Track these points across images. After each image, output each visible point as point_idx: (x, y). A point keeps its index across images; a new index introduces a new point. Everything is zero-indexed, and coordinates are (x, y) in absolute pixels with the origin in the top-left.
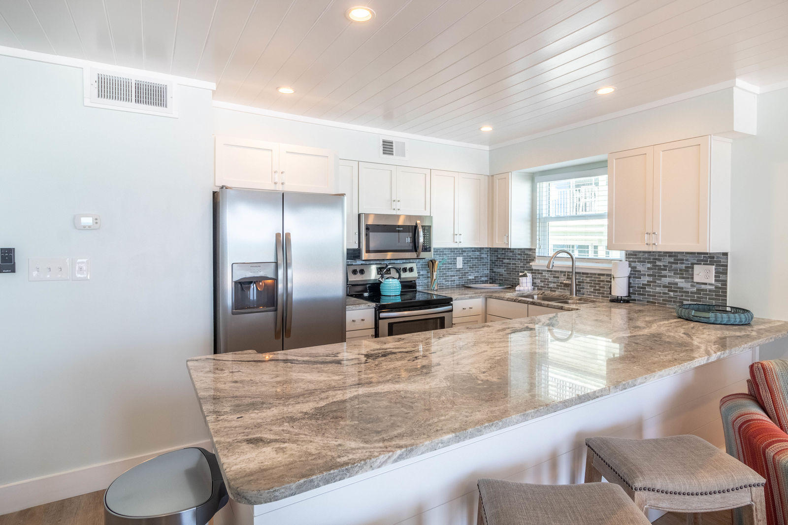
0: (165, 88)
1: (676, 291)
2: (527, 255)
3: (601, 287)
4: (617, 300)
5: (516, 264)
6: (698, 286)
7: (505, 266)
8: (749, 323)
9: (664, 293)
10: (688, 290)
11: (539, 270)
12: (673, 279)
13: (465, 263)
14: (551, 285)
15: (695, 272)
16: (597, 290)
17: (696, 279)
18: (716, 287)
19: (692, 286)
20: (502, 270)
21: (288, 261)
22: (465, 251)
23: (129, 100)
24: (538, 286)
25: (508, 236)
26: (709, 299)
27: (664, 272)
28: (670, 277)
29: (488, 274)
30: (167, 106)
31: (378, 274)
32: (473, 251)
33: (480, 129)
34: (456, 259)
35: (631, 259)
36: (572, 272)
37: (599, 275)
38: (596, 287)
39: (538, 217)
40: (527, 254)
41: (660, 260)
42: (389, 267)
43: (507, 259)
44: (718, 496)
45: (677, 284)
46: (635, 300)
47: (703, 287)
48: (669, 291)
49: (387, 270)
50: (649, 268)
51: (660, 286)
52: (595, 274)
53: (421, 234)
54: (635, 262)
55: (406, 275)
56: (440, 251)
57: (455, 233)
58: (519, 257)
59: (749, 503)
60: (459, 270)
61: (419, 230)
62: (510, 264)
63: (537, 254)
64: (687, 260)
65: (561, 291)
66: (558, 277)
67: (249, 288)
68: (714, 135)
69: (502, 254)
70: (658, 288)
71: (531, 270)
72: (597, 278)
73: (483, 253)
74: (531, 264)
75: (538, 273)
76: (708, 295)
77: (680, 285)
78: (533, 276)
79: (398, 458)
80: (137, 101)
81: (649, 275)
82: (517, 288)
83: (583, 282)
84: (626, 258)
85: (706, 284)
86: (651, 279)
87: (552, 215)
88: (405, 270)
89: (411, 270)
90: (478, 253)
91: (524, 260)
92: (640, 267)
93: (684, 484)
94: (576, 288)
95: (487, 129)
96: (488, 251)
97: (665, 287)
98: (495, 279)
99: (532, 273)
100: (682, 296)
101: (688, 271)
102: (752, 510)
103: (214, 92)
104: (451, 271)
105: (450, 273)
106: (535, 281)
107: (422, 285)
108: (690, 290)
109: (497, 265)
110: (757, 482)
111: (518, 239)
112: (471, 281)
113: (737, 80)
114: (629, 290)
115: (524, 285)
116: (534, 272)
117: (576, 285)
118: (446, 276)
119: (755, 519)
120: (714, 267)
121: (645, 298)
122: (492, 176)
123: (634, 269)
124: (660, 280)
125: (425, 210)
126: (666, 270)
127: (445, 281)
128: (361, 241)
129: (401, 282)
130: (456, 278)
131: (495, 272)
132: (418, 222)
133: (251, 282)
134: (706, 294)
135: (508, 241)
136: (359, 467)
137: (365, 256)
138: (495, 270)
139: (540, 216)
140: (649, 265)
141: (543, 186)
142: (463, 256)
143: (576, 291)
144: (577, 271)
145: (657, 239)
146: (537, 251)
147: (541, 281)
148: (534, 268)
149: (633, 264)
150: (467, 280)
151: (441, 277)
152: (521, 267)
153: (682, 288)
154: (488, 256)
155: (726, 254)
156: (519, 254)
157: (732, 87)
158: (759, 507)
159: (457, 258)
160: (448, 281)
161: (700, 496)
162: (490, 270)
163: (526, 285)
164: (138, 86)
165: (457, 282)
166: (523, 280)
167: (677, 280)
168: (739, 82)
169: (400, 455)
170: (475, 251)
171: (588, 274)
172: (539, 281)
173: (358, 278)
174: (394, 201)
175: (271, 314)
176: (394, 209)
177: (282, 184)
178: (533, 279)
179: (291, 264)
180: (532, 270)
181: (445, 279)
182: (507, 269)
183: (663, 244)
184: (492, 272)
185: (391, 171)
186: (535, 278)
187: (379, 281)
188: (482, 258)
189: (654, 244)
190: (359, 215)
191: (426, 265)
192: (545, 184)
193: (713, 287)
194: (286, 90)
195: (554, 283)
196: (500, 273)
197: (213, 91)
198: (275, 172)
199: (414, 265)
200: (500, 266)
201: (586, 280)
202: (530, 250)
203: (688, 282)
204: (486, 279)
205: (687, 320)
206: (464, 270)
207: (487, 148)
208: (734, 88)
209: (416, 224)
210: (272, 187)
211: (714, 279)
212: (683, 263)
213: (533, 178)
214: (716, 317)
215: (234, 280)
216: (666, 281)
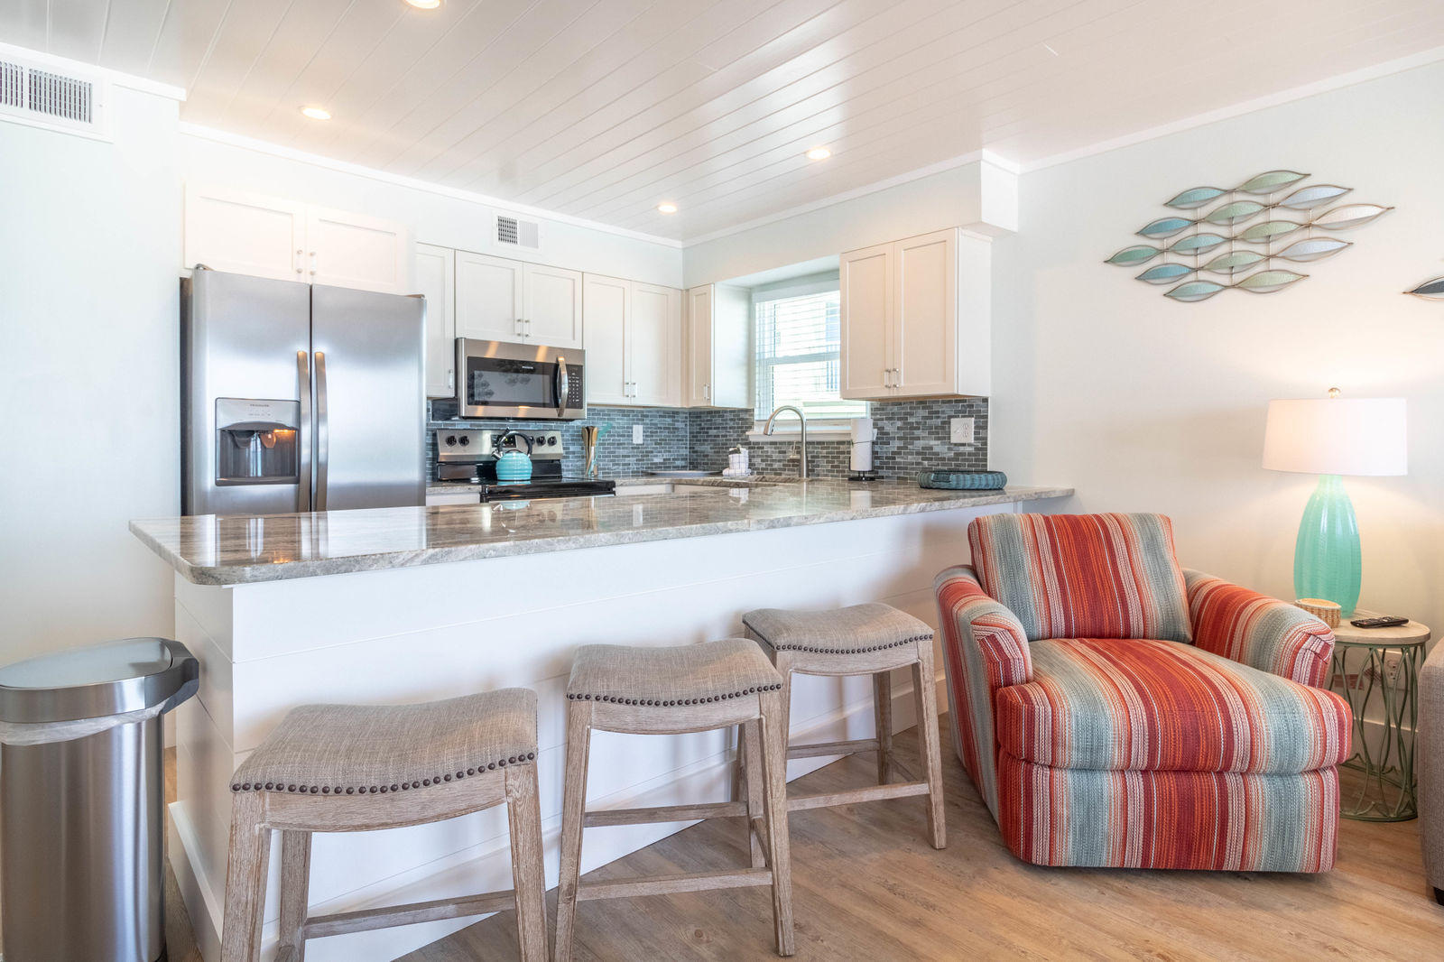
0: (87, 90)
1: (931, 459)
2: (740, 419)
3: (841, 462)
4: (857, 479)
5: (727, 436)
6: (956, 448)
7: (711, 440)
8: (1000, 489)
9: (918, 464)
10: (945, 456)
11: (758, 443)
12: (927, 442)
13: (647, 436)
14: (776, 465)
15: (953, 429)
16: (837, 466)
17: (954, 440)
18: (977, 449)
19: (949, 449)
20: (707, 448)
21: (320, 411)
22: (647, 416)
23: (17, 102)
24: (758, 469)
25: (709, 388)
26: (969, 466)
27: (917, 433)
28: (924, 438)
29: (686, 455)
30: (93, 120)
31: (493, 446)
32: (660, 416)
33: (657, 207)
34: (632, 428)
35: (878, 416)
36: (802, 442)
37: (839, 443)
38: (834, 462)
39: (757, 358)
40: (742, 419)
41: (911, 414)
42: (511, 432)
43: (715, 429)
44: (878, 653)
45: (931, 448)
46: (883, 477)
47: (962, 449)
48: (923, 459)
49: (509, 438)
50: (898, 428)
51: (912, 454)
52: (833, 443)
53: (565, 379)
54: (882, 420)
55: (545, 450)
56: (600, 411)
57: (626, 381)
58: (731, 424)
59: (915, 661)
60: (637, 447)
61: (562, 373)
62: (718, 436)
63: (756, 418)
64: (943, 412)
65: (790, 473)
66: (785, 452)
67: (248, 444)
68: (964, 227)
69: (708, 420)
70: (909, 457)
71: (747, 444)
72: (836, 448)
73: (678, 421)
74: (747, 433)
75: (758, 448)
76: (967, 460)
77: (936, 449)
78: (749, 453)
79: (430, 558)
80: (33, 106)
81: (899, 438)
82: (725, 472)
83: (818, 457)
84: (872, 414)
85: (964, 445)
86: (901, 444)
87: (780, 355)
88: (541, 442)
89: (552, 442)
90: (669, 420)
91: (738, 428)
92: (890, 428)
93: (838, 640)
94: (808, 466)
95: (668, 208)
96: (686, 418)
97: (918, 453)
98: (698, 463)
99: (749, 448)
100: (938, 465)
101: (943, 428)
102: (919, 670)
103: (183, 106)
104: (623, 448)
105: (622, 452)
106: (754, 460)
107: (571, 470)
108: (946, 456)
109: (700, 440)
110: (924, 634)
111: (726, 392)
112: (657, 466)
113: (984, 150)
114: (873, 462)
115: (736, 466)
116: (751, 446)
117: (808, 462)
118: (615, 456)
119: (922, 680)
120: (973, 419)
121: (896, 473)
122: (688, 290)
123: (881, 431)
124: (913, 444)
125: (574, 339)
126: (919, 429)
127: (614, 465)
128: (459, 385)
129: (534, 462)
130: (632, 460)
131: (696, 452)
132: (561, 359)
133: (251, 433)
134: (965, 460)
135: (710, 395)
136: (374, 560)
137: (465, 409)
138: (696, 449)
139: (760, 356)
140: (899, 424)
141: (764, 308)
142: (644, 424)
143: (808, 470)
144: (809, 439)
145: (898, 378)
146: (756, 412)
147: (762, 460)
148: (752, 439)
149: (880, 424)
150: (652, 464)
151: (606, 457)
152: (734, 440)
153: (938, 454)
154: (686, 425)
155: (985, 400)
156: (731, 420)
157: (980, 161)
158: (926, 665)
159: (634, 426)
160: (618, 464)
161: (856, 654)
162: (690, 448)
163: (738, 465)
164: (35, 80)
165: (633, 467)
166: (734, 458)
167: (932, 443)
168: (988, 154)
169: (433, 555)
170: (665, 417)
171: (823, 443)
172: (759, 460)
173: (457, 451)
174: (519, 321)
175: (290, 487)
176: (519, 335)
177: (312, 274)
178: (751, 457)
179: (325, 415)
180: (750, 443)
181: (611, 461)
182: (715, 444)
183: (908, 386)
184: (693, 452)
185: (514, 270)
186: (754, 457)
187: (494, 456)
188: (676, 428)
189: (895, 386)
190: (456, 341)
191: (578, 436)
192: (768, 305)
193: (971, 449)
194: (317, 113)
195: (780, 461)
196: (703, 452)
197: (181, 102)
198: (298, 252)
199: (557, 435)
200: (704, 440)
201: (821, 453)
202: (746, 411)
203: (945, 444)
204: (683, 463)
205: (926, 488)
206: (646, 448)
207: (679, 244)
208: (982, 162)
209: (557, 361)
210: (293, 278)
211: (973, 436)
212: (938, 417)
213: (750, 295)
214: (958, 481)
215: (219, 427)
216: (919, 444)
